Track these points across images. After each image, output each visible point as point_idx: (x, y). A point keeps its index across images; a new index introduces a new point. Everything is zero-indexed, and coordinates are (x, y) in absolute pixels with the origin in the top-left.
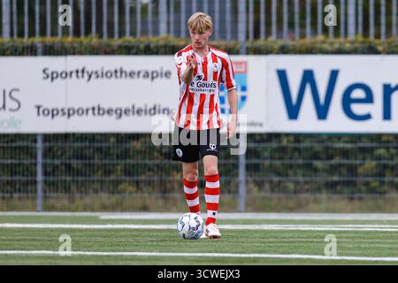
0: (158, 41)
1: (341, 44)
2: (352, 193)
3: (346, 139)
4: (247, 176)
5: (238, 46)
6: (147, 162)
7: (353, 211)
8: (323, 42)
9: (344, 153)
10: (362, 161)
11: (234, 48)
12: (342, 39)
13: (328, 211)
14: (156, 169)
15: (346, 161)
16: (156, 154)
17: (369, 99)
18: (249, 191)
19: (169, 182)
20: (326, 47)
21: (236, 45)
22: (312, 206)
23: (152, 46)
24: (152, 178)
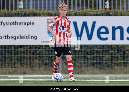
0: (29, 12)
1: (97, 12)
2: (101, 67)
3: (99, 47)
4: (62, 61)
5: (59, 13)
6: (26, 56)
7: (101, 74)
8: (90, 11)
9: (98, 52)
10: (104, 55)
11: (57, 14)
12: (97, 10)
13: (92, 74)
14: (29, 59)
15: (99, 55)
16: (29, 53)
17: (107, 32)
18: (63, 67)
19: (34, 63)
20: (91, 13)
21: (58, 12)
22: (86, 72)
23: (27, 13)
24: (27, 62)
